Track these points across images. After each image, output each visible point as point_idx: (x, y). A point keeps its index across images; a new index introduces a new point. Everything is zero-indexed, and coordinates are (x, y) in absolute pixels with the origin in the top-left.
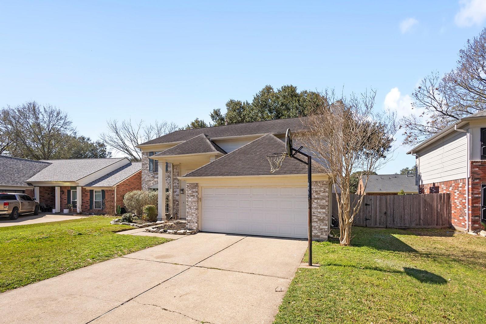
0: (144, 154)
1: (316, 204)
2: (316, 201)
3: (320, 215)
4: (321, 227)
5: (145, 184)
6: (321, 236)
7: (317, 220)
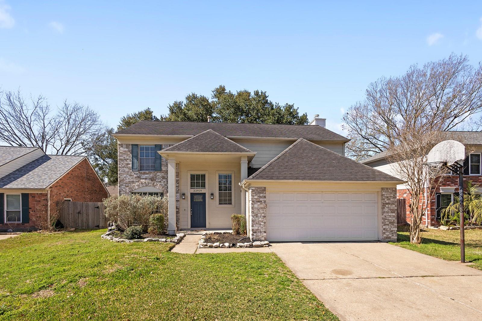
0: (122, 147)
1: (387, 208)
2: (387, 206)
3: (391, 218)
4: (392, 229)
5: (124, 186)
6: (392, 237)
7: (388, 223)
